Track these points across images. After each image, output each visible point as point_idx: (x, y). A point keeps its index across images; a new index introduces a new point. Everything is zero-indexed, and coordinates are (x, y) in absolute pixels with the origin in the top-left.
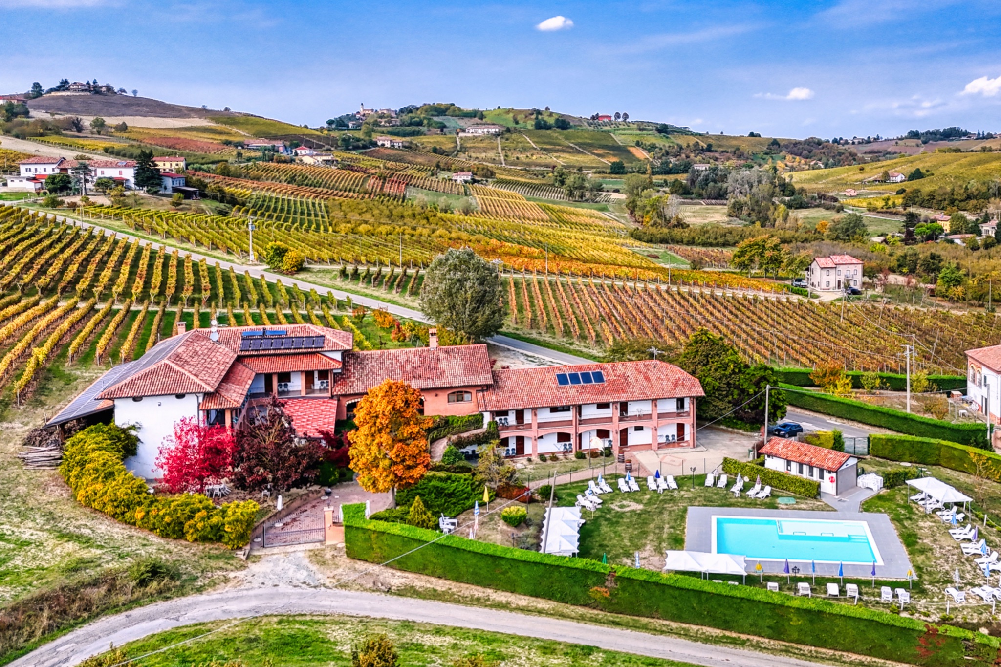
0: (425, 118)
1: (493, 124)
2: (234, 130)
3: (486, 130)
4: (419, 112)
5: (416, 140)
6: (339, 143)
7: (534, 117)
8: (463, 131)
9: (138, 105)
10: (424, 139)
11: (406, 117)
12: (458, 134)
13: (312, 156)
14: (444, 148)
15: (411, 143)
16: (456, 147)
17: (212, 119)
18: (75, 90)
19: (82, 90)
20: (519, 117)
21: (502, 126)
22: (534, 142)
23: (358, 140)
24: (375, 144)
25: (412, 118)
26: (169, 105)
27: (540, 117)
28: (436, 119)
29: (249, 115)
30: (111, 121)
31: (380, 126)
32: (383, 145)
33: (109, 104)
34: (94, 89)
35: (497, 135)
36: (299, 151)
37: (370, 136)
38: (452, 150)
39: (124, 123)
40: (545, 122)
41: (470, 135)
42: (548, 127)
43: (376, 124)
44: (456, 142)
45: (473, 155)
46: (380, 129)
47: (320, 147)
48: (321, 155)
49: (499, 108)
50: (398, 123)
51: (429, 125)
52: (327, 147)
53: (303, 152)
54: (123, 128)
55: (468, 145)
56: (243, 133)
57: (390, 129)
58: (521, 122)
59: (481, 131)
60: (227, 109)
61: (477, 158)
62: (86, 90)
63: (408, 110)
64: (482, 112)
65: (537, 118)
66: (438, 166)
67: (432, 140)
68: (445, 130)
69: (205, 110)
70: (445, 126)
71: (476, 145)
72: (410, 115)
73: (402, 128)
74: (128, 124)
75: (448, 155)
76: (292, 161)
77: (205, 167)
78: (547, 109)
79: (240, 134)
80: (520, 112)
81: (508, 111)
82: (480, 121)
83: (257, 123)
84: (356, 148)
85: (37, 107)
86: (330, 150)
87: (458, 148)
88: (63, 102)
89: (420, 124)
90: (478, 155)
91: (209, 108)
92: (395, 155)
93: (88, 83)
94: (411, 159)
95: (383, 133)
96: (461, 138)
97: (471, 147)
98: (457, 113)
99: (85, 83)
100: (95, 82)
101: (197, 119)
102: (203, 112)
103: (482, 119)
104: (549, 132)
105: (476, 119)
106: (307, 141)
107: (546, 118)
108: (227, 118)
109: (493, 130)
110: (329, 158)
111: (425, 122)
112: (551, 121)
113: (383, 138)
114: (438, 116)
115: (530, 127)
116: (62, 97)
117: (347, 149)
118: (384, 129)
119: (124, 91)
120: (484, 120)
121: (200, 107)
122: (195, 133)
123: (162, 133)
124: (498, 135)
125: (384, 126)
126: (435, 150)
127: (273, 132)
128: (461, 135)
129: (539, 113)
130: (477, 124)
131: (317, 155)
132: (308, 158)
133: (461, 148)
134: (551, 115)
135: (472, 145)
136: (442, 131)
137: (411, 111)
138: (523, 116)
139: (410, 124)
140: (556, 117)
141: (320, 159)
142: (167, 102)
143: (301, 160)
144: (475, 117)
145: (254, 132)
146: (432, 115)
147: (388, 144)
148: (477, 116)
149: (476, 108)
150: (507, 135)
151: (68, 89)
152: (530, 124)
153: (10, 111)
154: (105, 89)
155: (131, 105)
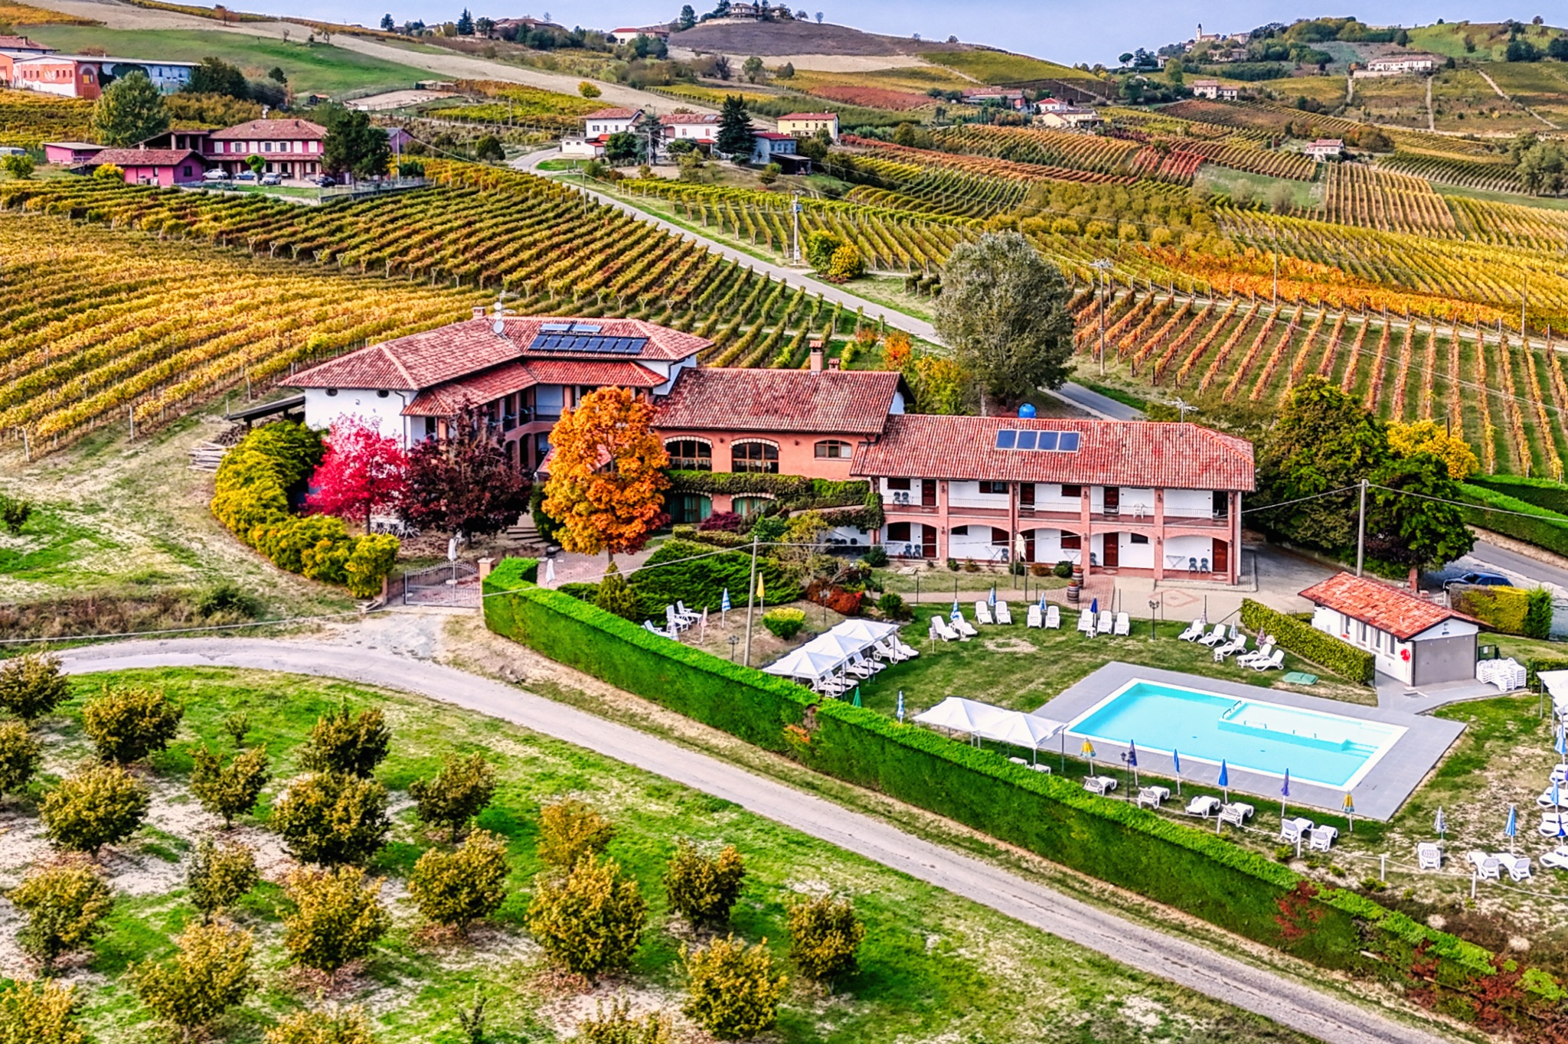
0: (1294, 46)
1: (1425, 53)
2: (956, 73)
3: (1406, 65)
4: (1286, 36)
5: (1271, 86)
6: (1121, 92)
7: (1507, 36)
8: (1364, 68)
9: (822, 36)
10: (1286, 84)
11: (1258, 46)
12: (1351, 73)
13: (1059, 114)
14: (1320, 99)
15: (1261, 91)
16: (1345, 97)
17: (925, 56)
18: (737, 16)
19: (746, 16)
20: (1477, 39)
21: (1441, 56)
22: (1499, 86)
23: (1157, 87)
24: (1189, 94)
25: (1269, 47)
26: (867, 35)
27: (1519, 37)
28: (1316, 47)
29: (983, 48)
30: (771, 62)
31: (1211, 62)
32: (1203, 95)
33: (780, 36)
34: (763, 14)
35: (1427, 73)
36: (1043, 107)
37: (1179, 80)
38: (1336, 103)
39: (790, 65)
40: (1530, 47)
41: (1374, 74)
42: (1532, 55)
43: (1206, 59)
44: (1346, 89)
45: (1375, 112)
46: (1209, 67)
47: (1088, 99)
48: (1076, 113)
49: (1441, 22)
50: (1244, 57)
51: (1300, 58)
52: (1099, 98)
53: (1050, 107)
54: (788, 72)
55: (1368, 94)
56: (968, 78)
57: (1227, 68)
58: (1480, 48)
59: (1396, 67)
60: (952, 40)
61: (1381, 116)
62: (752, 16)
63: (1268, 33)
64: (1405, 31)
65: (1513, 39)
66: (1289, 130)
67: (1300, 87)
68: (1328, 66)
69: (918, 41)
70: (1330, 60)
71: (1384, 92)
72: (1269, 41)
73: (1249, 65)
74: (795, 67)
75: (1326, 113)
76: (1026, 122)
77: (879, 131)
78: (1538, 20)
79: (962, 78)
80: (1481, 28)
81: (1456, 29)
82: (1400, 48)
83: (994, 61)
84: (1149, 101)
85: (679, 44)
86: (1104, 105)
87: (1349, 100)
89: (1283, 56)
90: (1384, 112)
91: (922, 38)
92: (1216, 113)
94: (1244, 118)
95: (1215, 74)
96: (1357, 81)
97: (1372, 97)
98: (1358, 34)
101: (904, 57)
102: (914, 45)
103: (1404, 45)
104: (1534, 65)
105: (1393, 44)
106: (1066, 89)
107: (1532, 38)
108: (950, 54)
109: (1420, 65)
110: (1089, 117)
111: (1293, 52)
112: (1543, 44)
113: (1204, 83)
114: (1321, 41)
115: (1496, 57)
117: (1135, 103)
118: (1216, 68)
119: (803, 15)
120: (1408, 46)
121: (911, 36)
122: (894, 80)
123: (845, 79)
124: (1430, 74)
125: (1218, 62)
126: (1303, 104)
127: (1016, 76)
128: (1358, 74)
129: (1518, 28)
130: (1393, 54)
131: (1069, 112)
132: (1054, 116)
133: (1353, 99)
134: (1544, 32)
135: (1375, 93)
136: (1322, 68)
137: (1271, 35)
138: (1486, 36)
139: (1266, 57)
140: (1552, 35)
141: (1073, 119)
142: (864, 31)
143: (1041, 121)
144: (1391, 40)
145: (985, 76)
146: (1310, 41)
147: (1212, 94)
148: (1397, 39)
149: (1395, 25)
150: (1446, 74)
152: (1498, 52)
153: (642, 49)
154: (777, 13)
155: (810, 37)
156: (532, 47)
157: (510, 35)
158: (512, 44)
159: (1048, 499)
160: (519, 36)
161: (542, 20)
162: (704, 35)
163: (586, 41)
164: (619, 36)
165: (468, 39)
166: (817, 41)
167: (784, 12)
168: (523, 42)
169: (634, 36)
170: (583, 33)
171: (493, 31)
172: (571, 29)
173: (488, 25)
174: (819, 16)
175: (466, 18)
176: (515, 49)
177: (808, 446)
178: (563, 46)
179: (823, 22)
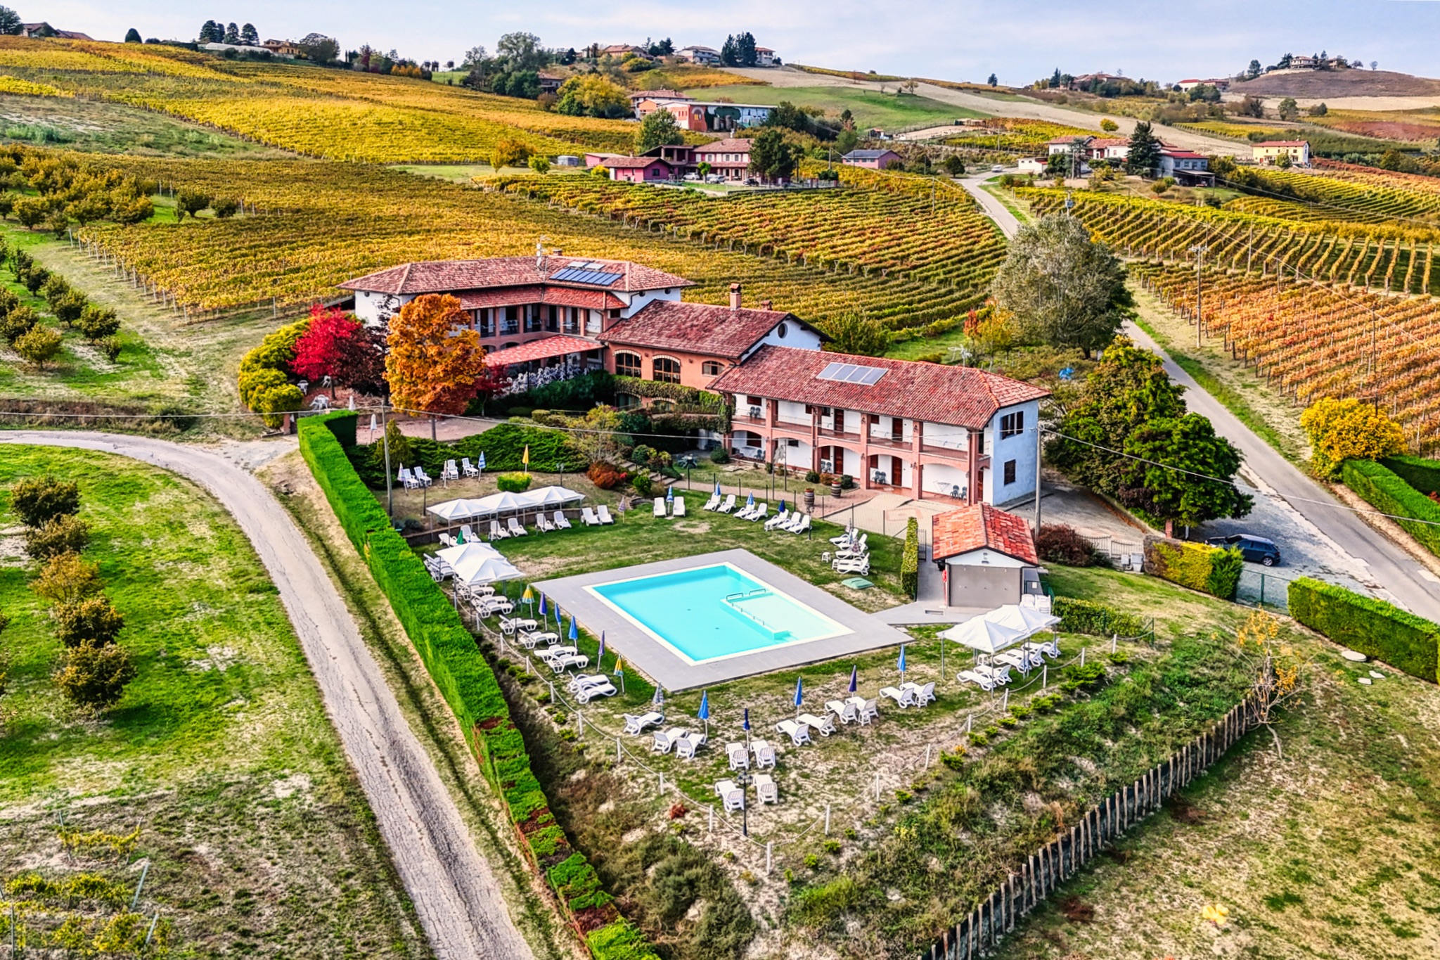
9: (1373, 81)
18: (1296, 67)
19: (1305, 67)
26: (1417, 80)
30: (1307, 103)
33: (1332, 82)
34: (1320, 65)
39: (1323, 105)
54: (1322, 111)
62: (1310, 66)
74: (1330, 107)
88: (1276, 83)
93: (1315, 57)
99: (1310, 57)
100: (1323, 55)
116: (1279, 77)
119: (1360, 64)
123: (1378, 116)
142: (1417, 76)
151: (1288, 66)
153: (1198, 94)
154: (1334, 64)
155: (1361, 82)
156: (1101, 95)
157: (1085, 87)
158: (1086, 94)
159: (853, 423)
160: (1091, 88)
161: (1114, 75)
162: (1263, 84)
163: (1148, 90)
164: (1183, 86)
165: (1053, 91)
166: (1366, 86)
167: (1341, 62)
168: (1094, 92)
169: (1195, 85)
170: (1145, 84)
171: (1073, 84)
172: (1137, 81)
173: (1070, 79)
174: (1374, 65)
175: (1057, 74)
176: (1085, 97)
177: (698, 364)
178: (1128, 94)
179: (1378, 69)
